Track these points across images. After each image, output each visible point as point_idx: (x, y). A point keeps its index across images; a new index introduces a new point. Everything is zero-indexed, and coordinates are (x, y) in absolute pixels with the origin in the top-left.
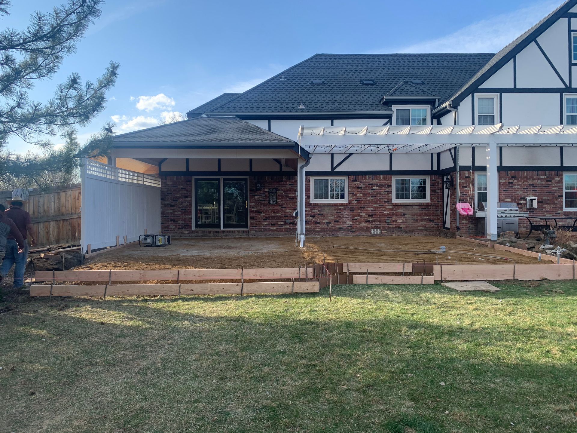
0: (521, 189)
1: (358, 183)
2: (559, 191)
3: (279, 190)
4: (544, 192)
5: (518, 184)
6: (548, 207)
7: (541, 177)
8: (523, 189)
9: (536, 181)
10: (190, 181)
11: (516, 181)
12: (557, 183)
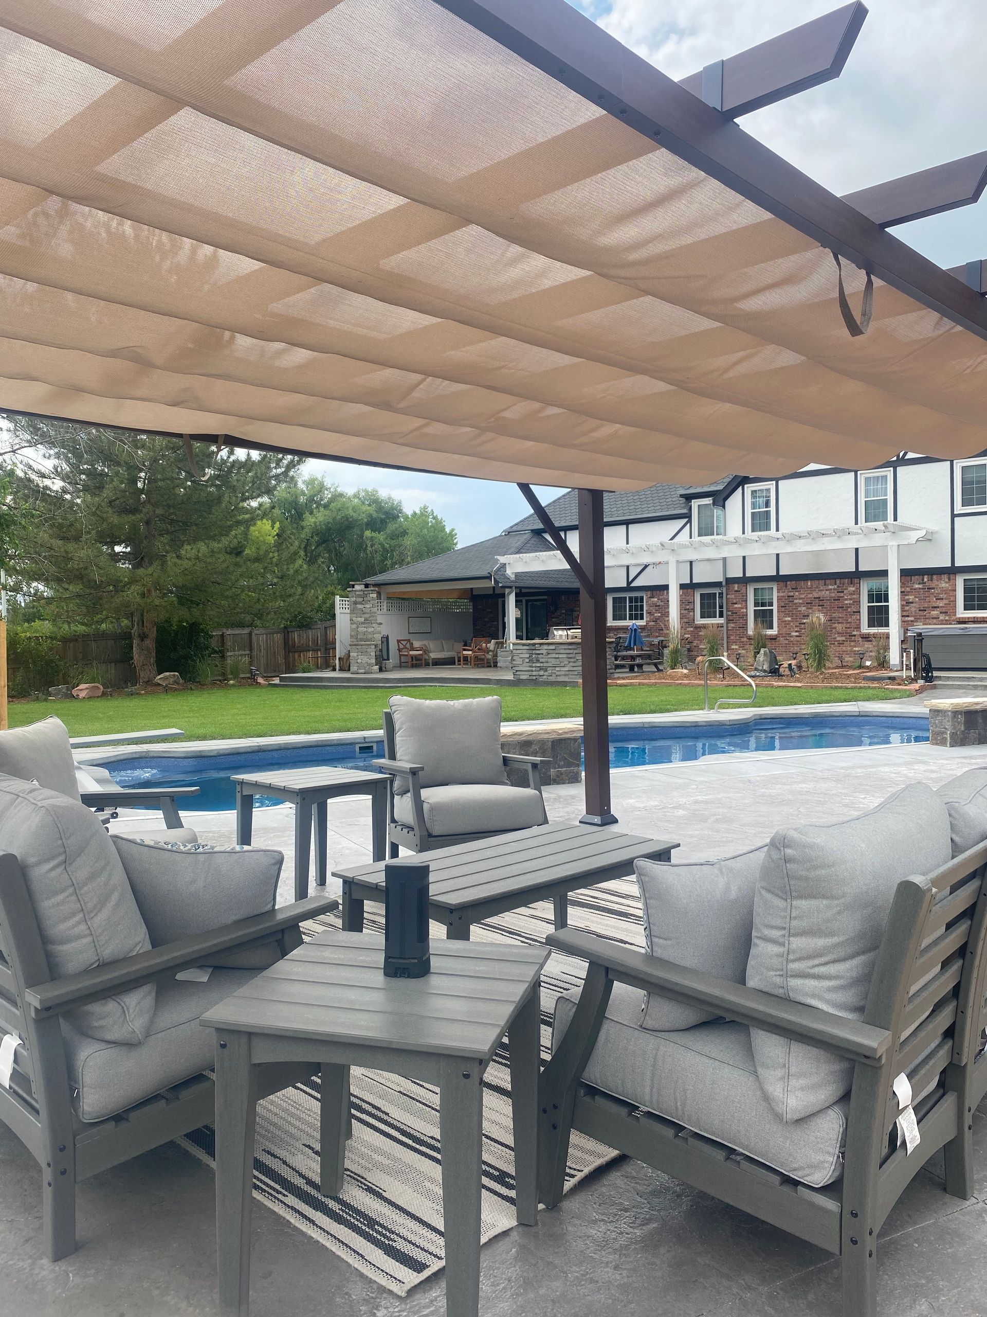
0: (804, 603)
1: (656, 599)
2: (854, 605)
3: (575, 611)
4: (833, 608)
5: (800, 597)
6: (839, 627)
7: (830, 587)
8: (807, 603)
9: (824, 592)
10: (497, 604)
11: (797, 594)
12: (851, 594)
